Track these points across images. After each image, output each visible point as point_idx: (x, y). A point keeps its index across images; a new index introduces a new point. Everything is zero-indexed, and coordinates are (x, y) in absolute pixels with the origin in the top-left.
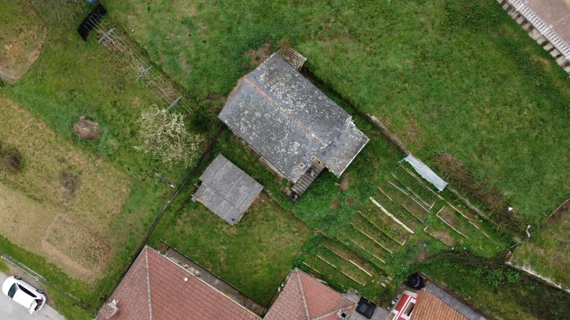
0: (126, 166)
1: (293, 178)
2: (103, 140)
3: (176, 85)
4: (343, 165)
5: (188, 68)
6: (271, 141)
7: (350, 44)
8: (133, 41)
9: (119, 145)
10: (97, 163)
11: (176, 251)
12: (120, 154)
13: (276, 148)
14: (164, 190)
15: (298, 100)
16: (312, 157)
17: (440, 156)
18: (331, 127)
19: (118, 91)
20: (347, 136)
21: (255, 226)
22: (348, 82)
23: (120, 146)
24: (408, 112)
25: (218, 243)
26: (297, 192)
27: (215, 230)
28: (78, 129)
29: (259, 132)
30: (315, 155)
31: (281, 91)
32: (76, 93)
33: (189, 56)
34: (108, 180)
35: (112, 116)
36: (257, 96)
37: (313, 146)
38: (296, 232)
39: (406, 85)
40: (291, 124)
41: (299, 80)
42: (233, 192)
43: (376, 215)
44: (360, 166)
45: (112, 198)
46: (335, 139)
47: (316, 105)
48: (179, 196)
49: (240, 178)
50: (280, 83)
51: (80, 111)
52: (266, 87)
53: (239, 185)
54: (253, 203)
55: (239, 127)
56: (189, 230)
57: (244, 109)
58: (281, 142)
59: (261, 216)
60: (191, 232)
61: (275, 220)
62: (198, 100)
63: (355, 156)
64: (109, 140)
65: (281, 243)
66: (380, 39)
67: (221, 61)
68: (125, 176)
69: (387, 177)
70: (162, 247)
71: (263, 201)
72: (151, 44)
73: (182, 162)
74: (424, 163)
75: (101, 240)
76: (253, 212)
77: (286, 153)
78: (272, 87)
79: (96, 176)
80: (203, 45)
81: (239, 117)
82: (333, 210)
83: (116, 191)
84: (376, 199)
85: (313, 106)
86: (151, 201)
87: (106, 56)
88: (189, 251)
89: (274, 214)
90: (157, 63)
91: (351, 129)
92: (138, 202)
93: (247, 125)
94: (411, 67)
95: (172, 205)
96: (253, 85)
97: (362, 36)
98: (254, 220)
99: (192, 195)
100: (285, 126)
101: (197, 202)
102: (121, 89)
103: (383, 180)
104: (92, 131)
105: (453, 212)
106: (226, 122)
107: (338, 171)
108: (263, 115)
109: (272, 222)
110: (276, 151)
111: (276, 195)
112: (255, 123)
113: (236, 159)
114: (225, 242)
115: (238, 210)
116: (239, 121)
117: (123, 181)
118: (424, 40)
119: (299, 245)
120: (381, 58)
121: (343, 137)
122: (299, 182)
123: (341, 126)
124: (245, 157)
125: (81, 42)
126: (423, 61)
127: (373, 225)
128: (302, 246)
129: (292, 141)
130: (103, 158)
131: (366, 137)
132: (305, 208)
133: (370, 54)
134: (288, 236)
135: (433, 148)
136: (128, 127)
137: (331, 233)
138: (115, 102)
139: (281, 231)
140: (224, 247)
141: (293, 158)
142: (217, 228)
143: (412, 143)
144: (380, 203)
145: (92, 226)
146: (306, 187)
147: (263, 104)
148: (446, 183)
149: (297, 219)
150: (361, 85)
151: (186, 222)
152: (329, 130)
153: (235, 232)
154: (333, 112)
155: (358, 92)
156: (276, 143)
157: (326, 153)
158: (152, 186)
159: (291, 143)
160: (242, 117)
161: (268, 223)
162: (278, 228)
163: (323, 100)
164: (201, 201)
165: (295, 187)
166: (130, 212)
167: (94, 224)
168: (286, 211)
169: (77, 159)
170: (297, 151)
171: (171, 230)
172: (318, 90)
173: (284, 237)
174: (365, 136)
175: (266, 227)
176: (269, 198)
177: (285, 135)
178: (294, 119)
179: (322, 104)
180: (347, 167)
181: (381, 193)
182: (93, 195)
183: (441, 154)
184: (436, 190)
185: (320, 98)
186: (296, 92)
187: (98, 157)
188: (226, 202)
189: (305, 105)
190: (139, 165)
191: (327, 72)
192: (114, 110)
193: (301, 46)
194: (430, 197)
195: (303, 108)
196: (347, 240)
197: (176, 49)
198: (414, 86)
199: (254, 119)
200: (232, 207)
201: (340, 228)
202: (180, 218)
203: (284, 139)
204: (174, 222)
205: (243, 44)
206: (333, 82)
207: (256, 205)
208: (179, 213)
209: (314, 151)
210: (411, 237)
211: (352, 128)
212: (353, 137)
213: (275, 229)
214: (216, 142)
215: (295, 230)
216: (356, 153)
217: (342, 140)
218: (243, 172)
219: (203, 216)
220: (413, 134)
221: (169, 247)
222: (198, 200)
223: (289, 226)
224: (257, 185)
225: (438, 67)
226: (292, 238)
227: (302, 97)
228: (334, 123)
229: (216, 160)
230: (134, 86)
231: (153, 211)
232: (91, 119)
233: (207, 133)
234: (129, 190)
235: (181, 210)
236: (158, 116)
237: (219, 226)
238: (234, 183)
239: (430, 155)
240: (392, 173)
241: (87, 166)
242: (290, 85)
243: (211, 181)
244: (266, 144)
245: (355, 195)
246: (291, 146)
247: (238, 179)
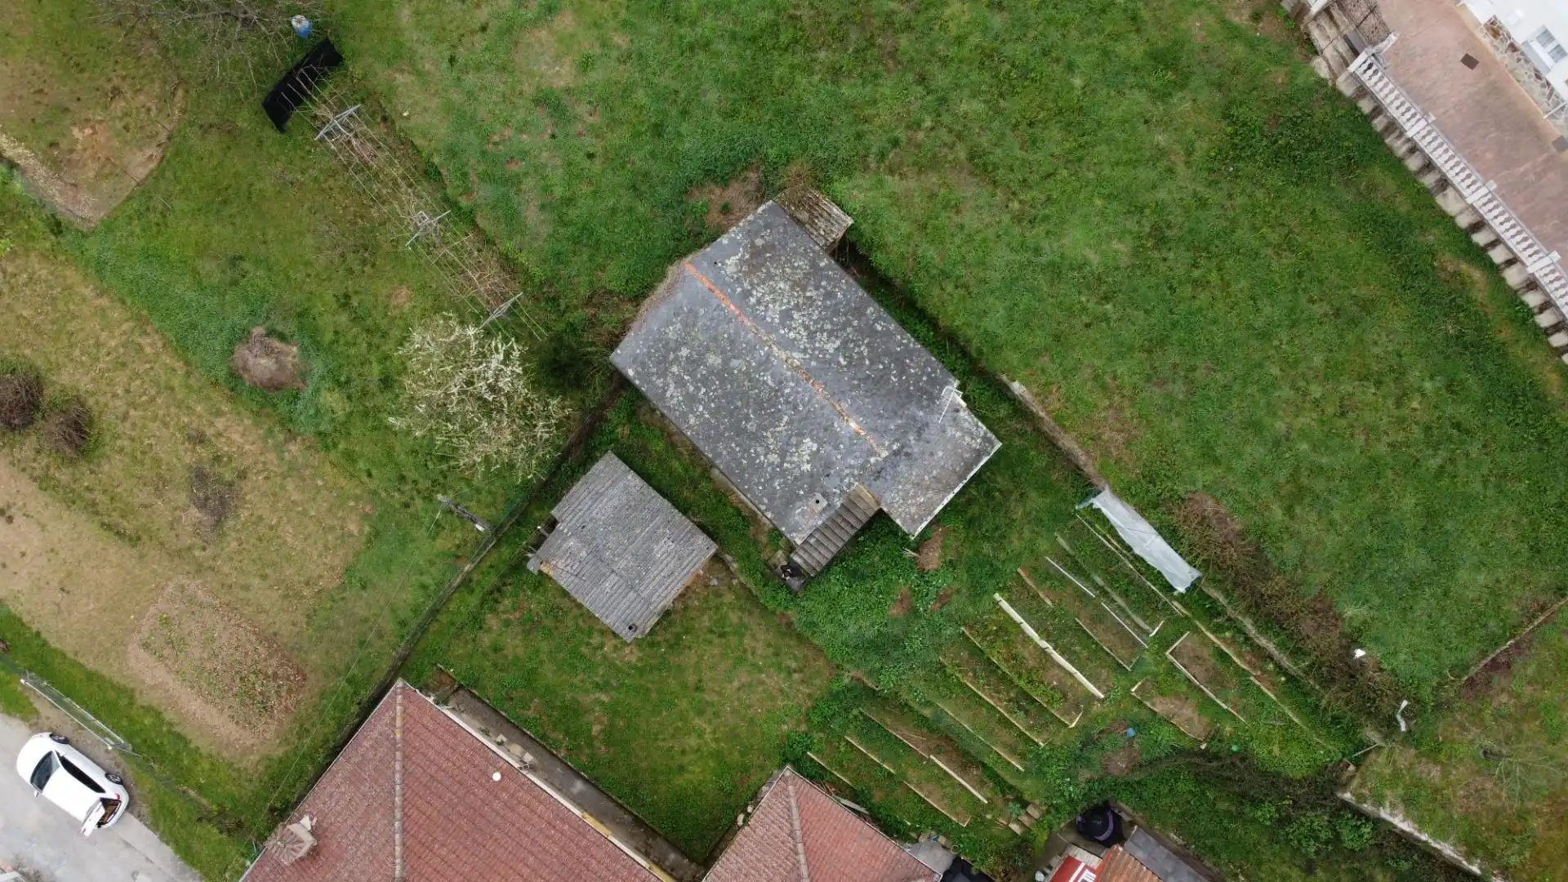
0: (361, 465)
1: (793, 531)
2: (307, 392)
3: (508, 264)
4: (927, 507)
5: (543, 222)
6: (745, 430)
7: (969, 190)
8: (406, 142)
9: (348, 410)
10: (289, 451)
11: (479, 699)
12: (349, 434)
13: (756, 451)
15: (822, 330)
16: (847, 480)
17: (1183, 500)
18: (902, 406)
19: (357, 268)
20: (944, 432)
21: (690, 648)
22: (956, 287)
23: (351, 413)
24: (1108, 379)
25: (589, 686)
26: (804, 566)
27: (584, 650)
28: (246, 362)
29: (713, 405)
30: (854, 476)
31: (778, 304)
32: (246, 265)
33: (547, 189)
34: (314, 499)
35: (336, 332)
36: (715, 313)
37: (850, 452)
38: (795, 671)
39: (1109, 307)
40: (798, 393)
41: (828, 278)
42: (636, 556)
43: (1007, 643)
44: (974, 510)
45: (320, 545)
46: (911, 438)
47: (868, 345)
48: (495, 555)
49: (658, 520)
50: (776, 282)
51: (253, 313)
52: (739, 290)
53: (653, 538)
54: (688, 588)
55: (663, 388)
56: (514, 645)
57: (679, 345)
58: (769, 435)
59: (706, 621)
60: (520, 651)
61: (742, 636)
62: (562, 307)
63: (961, 485)
64: (324, 393)
65: (754, 697)
66: (1051, 182)
67: (631, 210)
68: (358, 491)
69: (1043, 545)
70: (441, 683)
71: (715, 582)
72: (452, 153)
73: (511, 466)
74: (1143, 516)
75: (284, 656)
76: (686, 608)
77: (781, 465)
78: (754, 292)
79: (283, 487)
80: (587, 163)
81: (663, 363)
82: (896, 620)
83: (332, 529)
84: (1009, 601)
85: (859, 346)
86: (421, 562)
87: (333, 174)
88: (512, 699)
89: (741, 618)
90: (464, 202)
91: (955, 414)
92: (388, 562)
93: (685, 385)
94: (1124, 261)
95: (475, 577)
96: (707, 285)
97: (1001, 171)
98: (687, 632)
99: (530, 555)
100: (782, 395)
101: (540, 572)
102: (364, 262)
103: (1032, 551)
104: (281, 366)
105: (1211, 650)
106: (631, 373)
107: (914, 521)
108: (726, 362)
109: (733, 640)
110: (754, 459)
111: (751, 573)
112: (705, 381)
113: (652, 467)
114: (607, 683)
115: (646, 601)
116: (663, 374)
117: (352, 504)
118: (1162, 194)
119: (800, 706)
120: (1047, 233)
121: (931, 433)
122: (812, 541)
123: (928, 406)
124: (676, 464)
125: (270, 133)
126: (1156, 247)
127: (998, 667)
128: (808, 709)
129: (796, 435)
130: (304, 440)
131: (994, 437)
132: (822, 608)
133: (1018, 219)
134: (774, 680)
135: (1168, 477)
136: (375, 365)
137: (886, 683)
138: (347, 296)
139: (754, 665)
140: (604, 698)
141: (796, 478)
142: (588, 644)
143: (1112, 462)
144: (1019, 611)
145: (263, 616)
146: (829, 556)
147: (729, 335)
148: (1196, 574)
149: (799, 637)
150: (991, 300)
151: (507, 623)
152: (895, 413)
153: (634, 659)
154: (910, 367)
155: (980, 317)
156: (756, 438)
157: (883, 474)
158: (427, 520)
159: (794, 440)
160: (671, 364)
161: (724, 641)
162: (750, 657)
163: (887, 334)
164: (551, 573)
165: (801, 553)
166: (364, 587)
167: (267, 612)
168: (773, 613)
169: (236, 437)
170: (808, 462)
171: (467, 642)
172: (876, 305)
173: (762, 683)
174: (990, 435)
175: (716, 651)
176: (731, 575)
177: (780, 420)
178: (808, 380)
179: (884, 343)
180: (936, 512)
181: (1024, 585)
182: (272, 533)
183: (1186, 497)
184: (1169, 588)
185: (879, 328)
186: (817, 307)
187: (292, 436)
188: (617, 578)
189: (838, 343)
190: (396, 464)
191: (903, 257)
192: (343, 318)
193: (840, 187)
194: (1153, 606)
195: (831, 351)
196: (928, 704)
197: (514, 168)
198: (1128, 310)
199: (703, 370)
200: (631, 594)
201: (911, 669)
202: (493, 610)
203: (778, 429)
204: (477, 621)
205: (692, 169)
206: (918, 286)
207: (694, 592)
208: (493, 597)
209: (851, 467)
210: (1097, 708)
211: (957, 411)
212: (959, 434)
213: (741, 660)
214: (602, 419)
215: (794, 665)
216: (962, 477)
217: (928, 442)
218: (666, 503)
219: (554, 611)
220: (1120, 438)
221: (461, 687)
222: (545, 569)
223: (777, 654)
224: (702, 540)
225: (1195, 266)
226: (785, 686)
227: (832, 323)
228: (910, 396)
229: (598, 467)
230: (397, 258)
231: (424, 587)
232: (282, 337)
233: (579, 395)
234: (367, 529)
235: (499, 590)
236: (455, 342)
237: (596, 639)
238: (642, 532)
239: (1159, 495)
240: (1056, 534)
241: (262, 459)
242: (804, 289)
243: (581, 521)
244: (731, 439)
245: (956, 586)
246: (794, 450)
247: (651, 521)
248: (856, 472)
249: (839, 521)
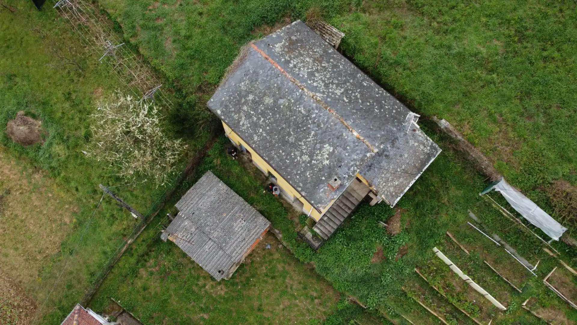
0: (73, 184)
2: (45, 145)
3: (157, 73)
4: (400, 187)
5: (175, 49)
6: (287, 142)
7: (408, 19)
8: (104, 12)
9: (67, 154)
10: (35, 178)
11: (134, 318)
12: (67, 167)
13: (295, 154)
14: (125, 222)
15: (332, 83)
16: (352, 169)
17: (551, 184)
18: (383, 124)
19: (76, 79)
20: (407, 142)
21: (255, 285)
22: (404, 70)
23: (69, 156)
24: (497, 116)
25: (197, 309)
26: (320, 234)
27: (195, 288)
28: (12, 128)
29: (268, 128)
30: (356, 166)
31: (306, 68)
32: (17, 79)
33: (177, 33)
34: (46, 204)
35: (63, 113)
36: (269, 72)
37: (353, 151)
38: (316, 298)
39: (494, 76)
40: (320, 116)
41: (333, 58)
42: (223, 229)
43: (443, 277)
44: (418, 198)
45: (48, 230)
46: (388, 146)
47: (359, 92)
48: (146, 234)
49: (236, 208)
50: (305, 58)
51: (19, 103)
52: (283, 60)
53: (234, 219)
54: (253, 250)
55: (238, 119)
56: (155, 286)
57: (248, 93)
58: (303, 144)
59: (264, 270)
60: (158, 289)
61: (285, 277)
62: (184, 93)
63: (419, 175)
64: (54, 145)
65: (293, 314)
66: (454, 12)
67: (221, 40)
68: (70, 200)
69: (461, 218)
70: (113, 309)
71: (269, 247)
72: (127, 15)
73: (152, 179)
74: (526, 195)
75: (24, 295)
76: (253, 262)
77: (310, 162)
78: (292, 61)
79: (29, 198)
80: (199, 18)
81: (238, 104)
82: (375, 265)
83: (55, 221)
84: (443, 251)
85: (355, 93)
86: (104, 239)
87: (65, 31)
88: (153, 318)
89: (284, 267)
90: (133, 41)
91: (413, 133)
92: (85, 240)
93: (251, 117)
94: (500, 50)
95: (134, 247)
96: (264, 55)
97: (426, 8)
98: (253, 276)
99: (163, 231)
100: (311, 119)
101: (168, 240)
102: (79, 75)
103: (455, 221)
104: (31, 131)
105: (571, 278)
106: (219, 112)
107: (393, 196)
108: (276, 101)
109: (280, 280)
110: (294, 159)
111: (289, 238)
112: (263, 114)
113: (232, 180)
114: (207, 308)
115: (229, 256)
116: (239, 112)
117: (67, 206)
118: (520, 12)
119: (319, 318)
120: (455, 37)
121: (400, 143)
122: (325, 218)
123: (398, 126)
124: (246, 179)
125: (34, 12)
126: (520, 41)
127: (438, 292)
128: (324, 320)
129: (320, 143)
130: (43, 172)
131: (437, 146)
132: (331, 259)
133: (437, 32)
134: (302, 304)
135: (541, 171)
136: (83, 129)
137: (371, 304)
138: (69, 94)
139: (293, 295)
140: (206, 316)
142: (197, 285)
143: (505, 163)
144: (450, 258)
145: (14, 272)
146: (335, 227)
147: (278, 85)
148: (565, 229)
149: (318, 276)
150: (425, 75)
151: (152, 274)
152: (380, 128)
153: (223, 293)
154: (385, 105)
155: (419, 85)
156: (295, 146)
157: (373, 167)
158: (108, 215)
159: (318, 146)
160: (243, 104)
161: (274, 280)
162: (289, 290)
163: (370, 87)
164: (174, 241)
165: (319, 226)
166: (71, 254)
167: (17, 269)
168: (303, 263)
169: (6, 171)
170: (327, 159)
171: (128, 285)
172: (362, 73)
173: (297, 306)
174: (434, 144)
175: (270, 287)
176: (279, 242)
177: (309, 134)
178: (326, 108)
179: (369, 92)
180: (405, 191)
181: (452, 243)
182: (22, 224)
183: (553, 182)
184: (547, 238)
185: (365, 84)
186: (329, 71)
187: (37, 170)
188: (212, 243)
189: (342, 90)
190: (92, 184)
191: (373, 55)
192: (67, 105)
193: (337, 19)
194: (533, 251)
195: (339, 94)
196: (397, 316)
197: (159, 23)
198: (506, 77)
199: (262, 107)
200: (221, 252)
201: (386, 295)
202: (143, 266)
203: (309, 140)
204: (135, 273)
205: (254, 17)
206: (382, 70)
207: (257, 253)
208: (144, 258)
209: (354, 160)
210: (500, 316)
211: (414, 130)
212: (416, 144)
213: (284, 293)
214: (205, 155)
215: (315, 294)
216: (420, 170)
217: (399, 148)
218: (241, 199)
219: (178, 266)
220: (508, 149)
221: (124, 311)
222: (171, 238)
223: (305, 288)
224: (261, 220)
225: (544, 50)
226: (310, 307)
227: (338, 80)
228: (387, 121)
229: (203, 179)
230: (97, 72)
231: (105, 253)
232: (34, 116)
233: (193, 142)
234: (74, 220)
235: (147, 254)
237: (201, 282)
238: (227, 215)
239: (536, 182)
240: (469, 210)
241: (19, 183)
242: (321, 63)
243: (192, 210)
244: (279, 148)
245: (410, 244)
246: (318, 152)
247: (232, 209)
248: (358, 163)
249: (341, 205)
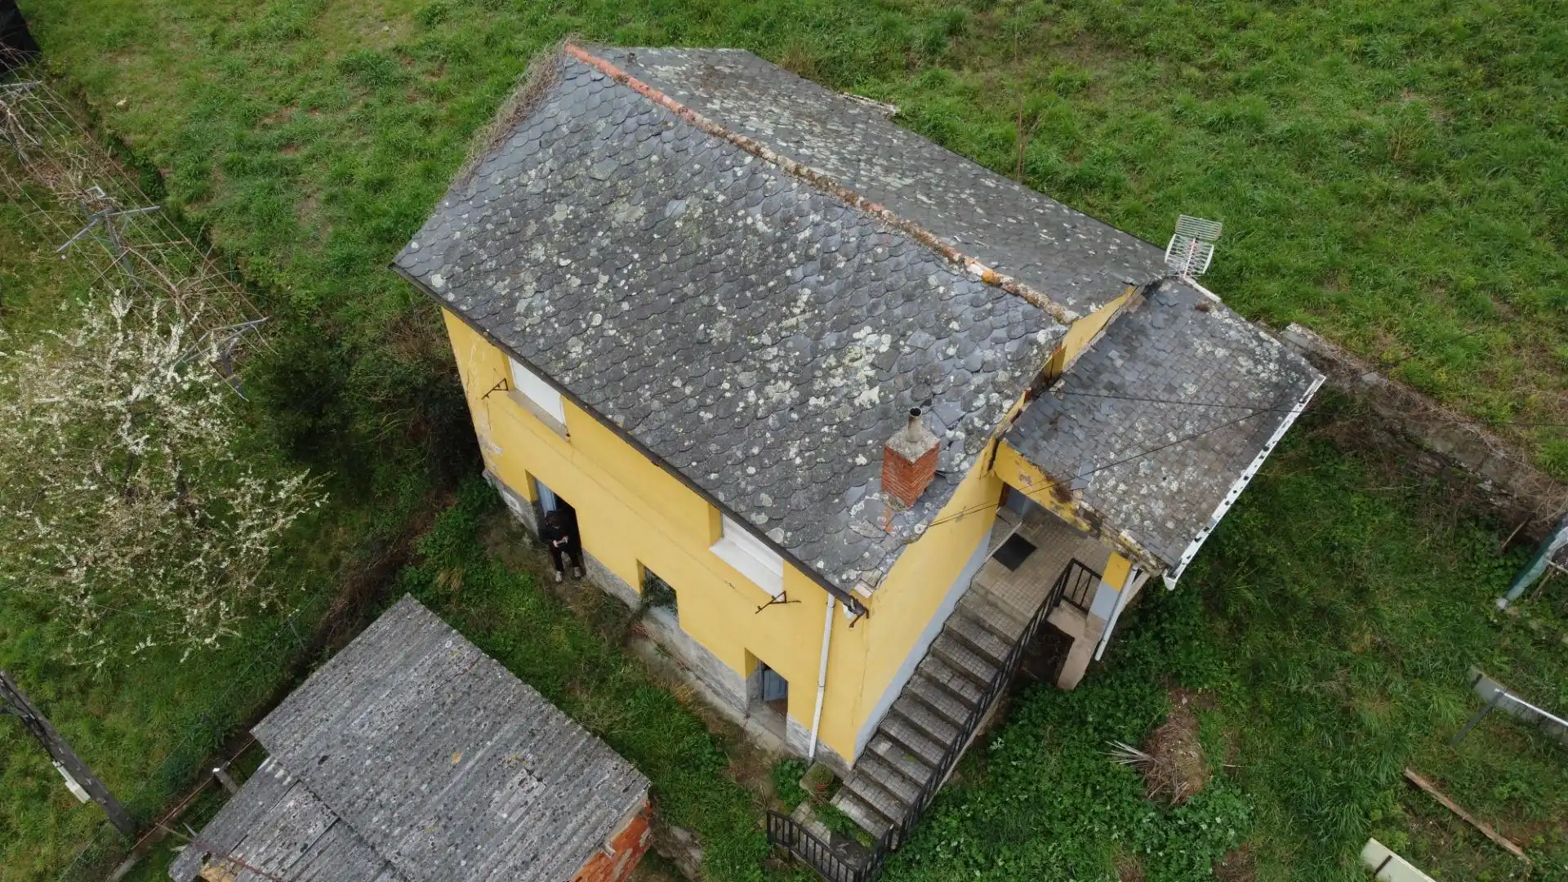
1: (849, 564)
4: (1196, 503)
5: (330, 219)
6: (705, 342)
7: (1104, 68)
13: (733, 382)
14: (47, 849)
15: (870, 163)
16: (980, 401)
18: (1084, 265)
20: (1187, 346)
26: (866, 823)
29: (625, 306)
30: (998, 387)
31: (769, 121)
33: (343, 177)
36: (630, 122)
37: (978, 335)
40: (831, 232)
42: (445, 819)
47: (974, 196)
49: (507, 730)
50: (763, 105)
52: (683, 92)
53: (494, 772)
55: (510, 295)
57: (549, 201)
58: (766, 340)
69: (1447, 705)
72: (187, 142)
77: (800, 404)
78: (717, 102)
80: (420, 133)
84: (1411, 855)
85: (956, 193)
90: (193, 213)
91: (1201, 316)
93: (560, 280)
96: (612, 71)
97: (1153, 35)
99: (184, 846)
100: (793, 248)
103: (1427, 721)
106: (437, 281)
107: (1168, 535)
108: (655, 211)
110: (733, 402)
112: (606, 260)
118: (1466, 11)
120: (1269, 98)
121: (1156, 345)
122: (883, 748)
124: (557, 634)
126: (1491, 81)
129: (836, 327)
131: (1303, 362)
133: (1206, 90)
141: (844, 431)
147: (663, 156)
152: (1072, 270)
154: (1075, 232)
157: (1064, 424)
159: (830, 339)
160: (529, 243)
163: (1008, 191)
165: (857, 788)
170: (871, 383)
174: (1292, 357)
177: (792, 300)
178: (851, 200)
179: (1008, 200)
180: (1215, 519)
185: (991, 185)
186: (853, 141)
189: (909, 181)
195: (897, 185)
197: (289, 155)
199: (602, 239)
203: (791, 321)
209: (986, 367)
211: (1204, 309)
212: (1221, 352)
214: (405, 559)
216: (1258, 442)
217: (1156, 364)
218: (530, 693)
222: (211, 874)
224: (611, 769)
227: (889, 161)
229: (383, 623)
238: (465, 760)
242: (822, 123)
243: (320, 745)
244: (674, 370)
245: (1257, 840)
246: (832, 361)
247: (490, 735)
248: (1002, 376)
249: (944, 677)
